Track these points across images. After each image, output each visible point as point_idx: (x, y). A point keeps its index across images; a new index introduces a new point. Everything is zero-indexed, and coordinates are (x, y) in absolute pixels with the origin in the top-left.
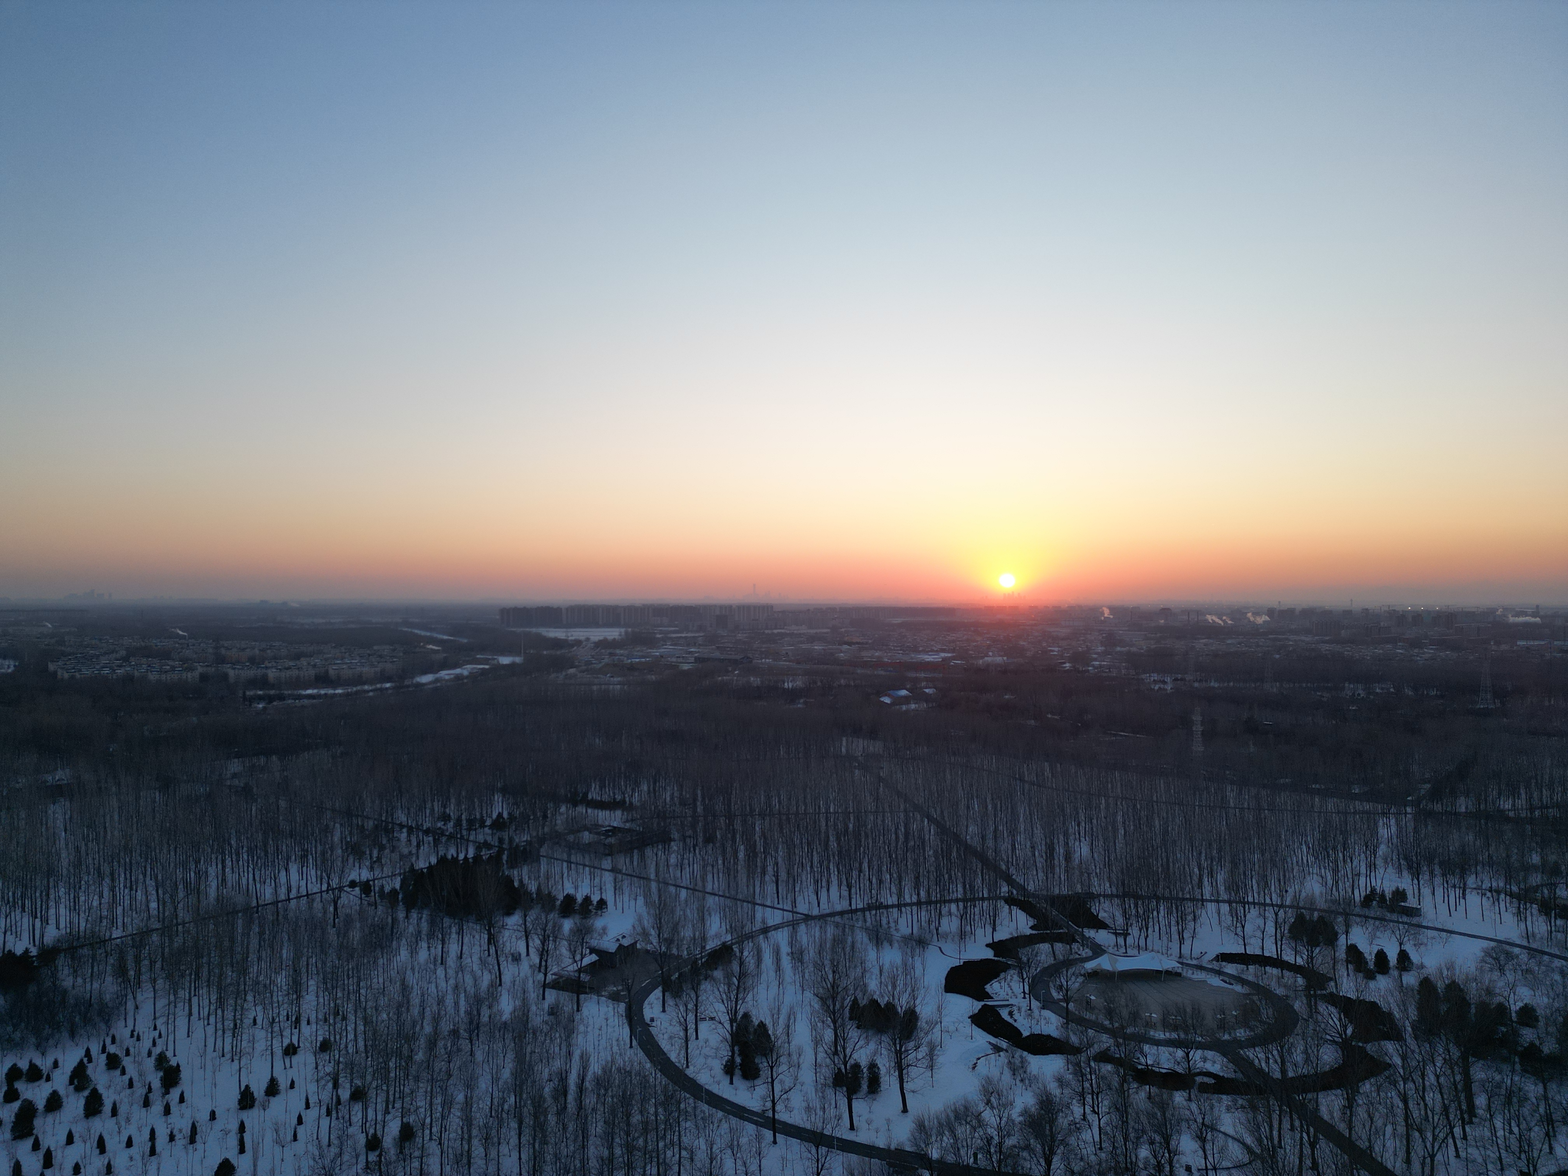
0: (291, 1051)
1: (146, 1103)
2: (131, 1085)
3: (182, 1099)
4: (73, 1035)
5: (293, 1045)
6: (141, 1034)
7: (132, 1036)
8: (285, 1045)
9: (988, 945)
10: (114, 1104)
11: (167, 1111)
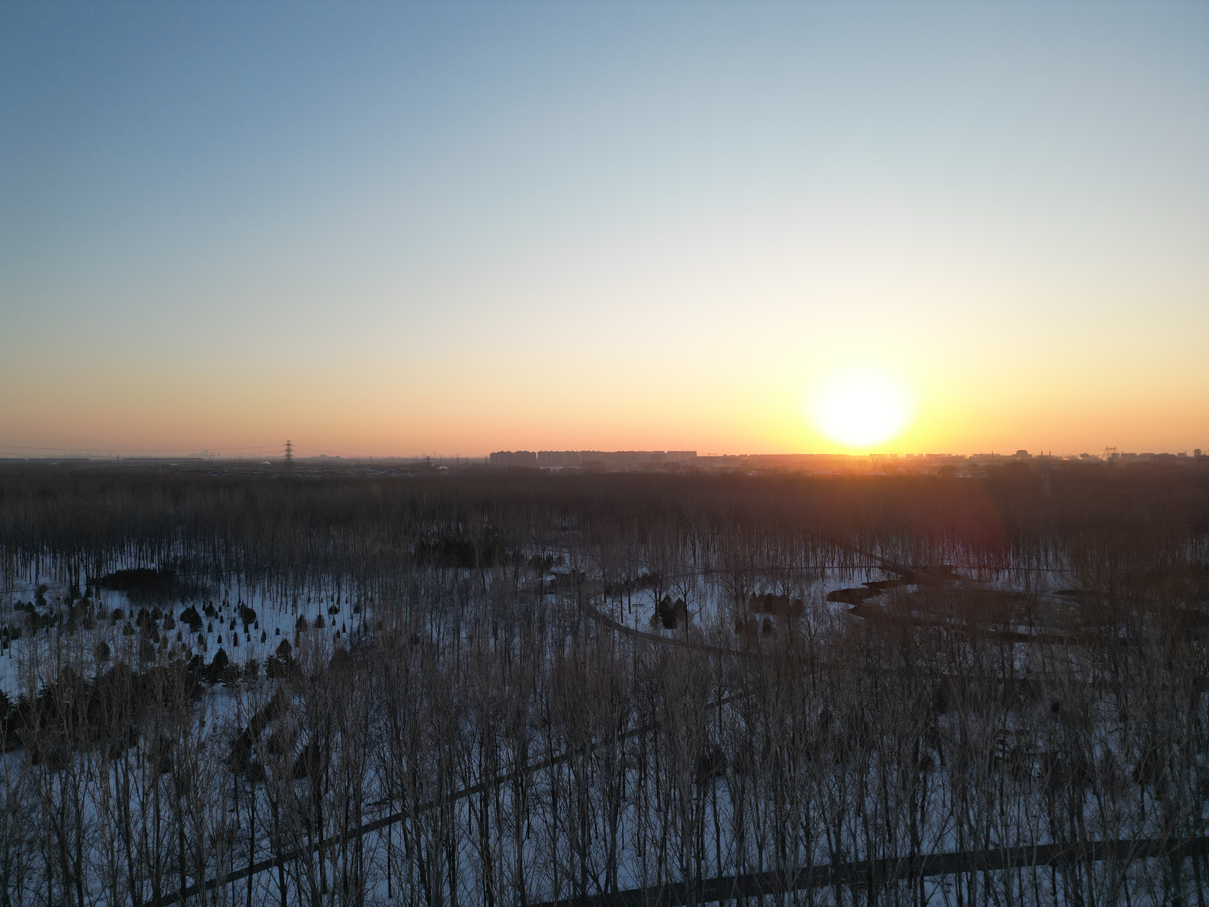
0: (333, 611)
1: (232, 628)
2: (222, 621)
3: (256, 627)
4: (183, 602)
5: (335, 607)
6: (230, 602)
7: (224, 604)
8: (330, 606)
9: (863, 584)
10: (210, 624)
11: (246, 630)
